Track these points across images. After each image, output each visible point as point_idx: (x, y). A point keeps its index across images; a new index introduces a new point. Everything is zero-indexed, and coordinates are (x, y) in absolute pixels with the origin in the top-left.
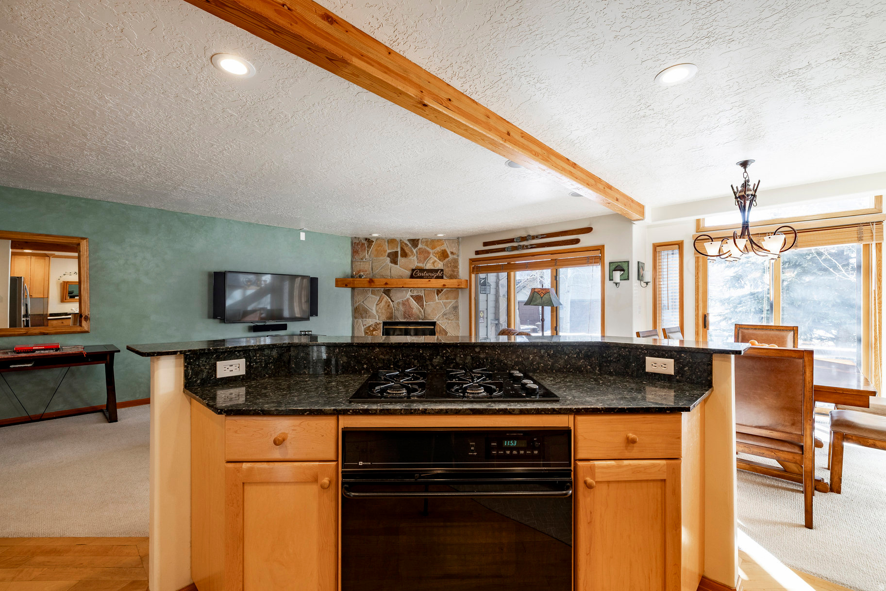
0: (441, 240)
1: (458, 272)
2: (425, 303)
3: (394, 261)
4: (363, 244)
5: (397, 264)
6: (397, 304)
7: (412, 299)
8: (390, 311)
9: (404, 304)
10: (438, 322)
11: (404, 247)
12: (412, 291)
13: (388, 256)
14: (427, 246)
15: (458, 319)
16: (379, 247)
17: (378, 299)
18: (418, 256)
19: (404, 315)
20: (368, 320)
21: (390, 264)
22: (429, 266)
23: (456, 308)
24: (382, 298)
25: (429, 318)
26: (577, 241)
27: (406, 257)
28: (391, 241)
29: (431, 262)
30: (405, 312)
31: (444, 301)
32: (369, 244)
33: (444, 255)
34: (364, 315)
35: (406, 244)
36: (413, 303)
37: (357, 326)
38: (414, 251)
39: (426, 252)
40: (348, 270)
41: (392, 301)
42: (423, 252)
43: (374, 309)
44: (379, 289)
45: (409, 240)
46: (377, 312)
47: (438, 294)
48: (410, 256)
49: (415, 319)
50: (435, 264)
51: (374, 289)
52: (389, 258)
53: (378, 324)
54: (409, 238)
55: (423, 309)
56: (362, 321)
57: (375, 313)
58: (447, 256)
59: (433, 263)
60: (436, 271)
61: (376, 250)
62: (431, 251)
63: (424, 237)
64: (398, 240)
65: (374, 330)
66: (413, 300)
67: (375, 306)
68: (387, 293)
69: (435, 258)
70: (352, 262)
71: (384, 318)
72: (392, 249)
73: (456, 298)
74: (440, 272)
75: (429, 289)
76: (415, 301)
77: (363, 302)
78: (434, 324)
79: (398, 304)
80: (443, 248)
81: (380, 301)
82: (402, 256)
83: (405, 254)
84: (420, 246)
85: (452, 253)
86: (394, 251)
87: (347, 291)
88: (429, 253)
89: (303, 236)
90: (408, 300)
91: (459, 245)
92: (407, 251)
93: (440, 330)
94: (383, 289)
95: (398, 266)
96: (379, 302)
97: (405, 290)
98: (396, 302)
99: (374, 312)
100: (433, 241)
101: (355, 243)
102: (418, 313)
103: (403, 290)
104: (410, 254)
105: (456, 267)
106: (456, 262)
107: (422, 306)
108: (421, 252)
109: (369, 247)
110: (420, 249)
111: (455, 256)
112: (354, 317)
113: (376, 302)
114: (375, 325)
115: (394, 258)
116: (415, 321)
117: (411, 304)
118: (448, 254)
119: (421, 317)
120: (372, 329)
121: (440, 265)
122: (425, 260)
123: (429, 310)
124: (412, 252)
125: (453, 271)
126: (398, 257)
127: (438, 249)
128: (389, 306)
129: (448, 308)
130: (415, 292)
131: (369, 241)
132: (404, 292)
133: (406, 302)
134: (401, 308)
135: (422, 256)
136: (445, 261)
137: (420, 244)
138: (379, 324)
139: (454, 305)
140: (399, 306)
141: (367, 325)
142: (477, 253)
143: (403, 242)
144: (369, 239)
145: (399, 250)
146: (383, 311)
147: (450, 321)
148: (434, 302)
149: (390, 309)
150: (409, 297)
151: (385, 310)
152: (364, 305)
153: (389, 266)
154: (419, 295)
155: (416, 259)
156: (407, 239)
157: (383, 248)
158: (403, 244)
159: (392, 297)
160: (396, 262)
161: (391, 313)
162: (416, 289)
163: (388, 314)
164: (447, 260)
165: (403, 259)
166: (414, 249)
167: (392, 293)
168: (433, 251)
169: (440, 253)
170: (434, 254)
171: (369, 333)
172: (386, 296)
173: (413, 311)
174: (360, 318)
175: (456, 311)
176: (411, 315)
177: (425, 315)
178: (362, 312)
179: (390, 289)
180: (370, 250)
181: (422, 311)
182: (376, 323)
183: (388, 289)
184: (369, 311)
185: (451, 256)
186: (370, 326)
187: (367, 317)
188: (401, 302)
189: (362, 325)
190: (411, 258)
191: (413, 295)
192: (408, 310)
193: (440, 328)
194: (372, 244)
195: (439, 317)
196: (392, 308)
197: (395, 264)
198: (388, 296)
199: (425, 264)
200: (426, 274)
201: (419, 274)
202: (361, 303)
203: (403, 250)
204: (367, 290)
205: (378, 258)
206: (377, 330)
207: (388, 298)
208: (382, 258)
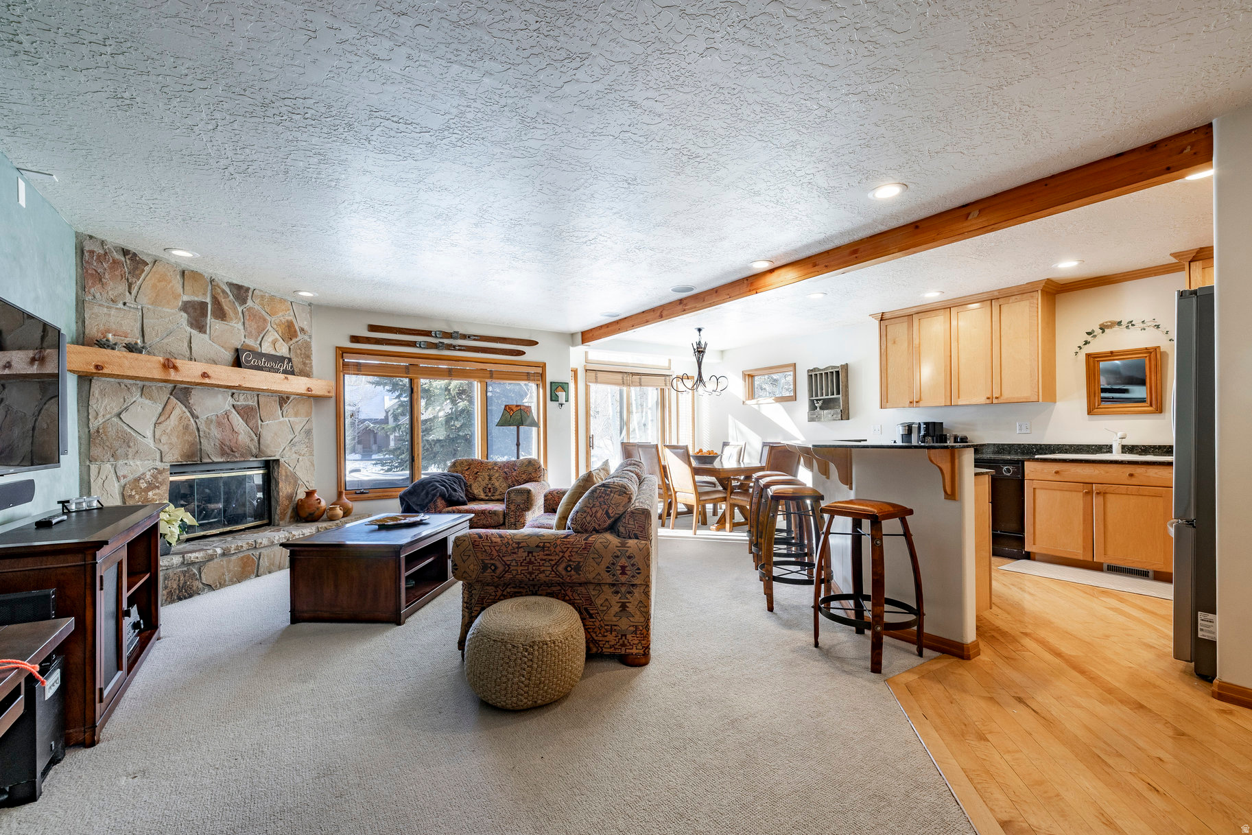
0: (284, 300)
1: (311, 367)
2: (259, 422)
3: (198, 324)
4: (115, 262)
5: (205, 332)
6: (205, 423)
7: (236, 413)
8: (190, 439)
9: (219, 424)
10: (282, 460)
11: (218, 297)
12: (236, 396)
13: (184, 309)
14: (262, 305)
15: (312, 453)
16: (159, 281)
17: (160, 409)
18: (246, 322)
19: (221, 447)
20: (130, 463)
21: (188, 329)
22: (267, 348)
23: (308, 432)
24: (169, 407)
26: (522, 353)
27: (222, 320)
28: (192, 276)
29: (270, 340)
30: (222, 442)
31: (291, 419)
32: (136, 268)
33: (290, 332)
34: (120, 451)
35: (224, 291)
37: (100, 481)
38: (240, 309)
39: (260, 318)
41: (195, 416)
42: (254, 316)
43: (149, 434)
44: (161, 385)
45: (230, 285)
46: (157, 441)
47: (281, 406)
48: (232, 319)
49: (242, 456)
50: (277, 346)
51: (147, 383)
52: (185, 315)
53: (157, 471)
54: (230, 280)
55: (256, 434)
56: (116, 466)
57: (152, 445)
58: (295, 334)
59: (274, 342)
60: (282, 359)
61: (154, 286)
62: (268, 318)
63: (258, 286)
64: (208, 277)
65: (151, 486)
66: (238, 415)
67: (152, 427)
68: (182, 396)
69: (276, 334)
70: (80, 301)
71: (174, 456)
72: (194, 293)
73: (309, 414)
74: (287, 363)
75: (266, 393)
76: (242, 418)
77: (119, 415)
79: (209, 421)
80: (288, 316)
81: (165, 412)
82: (215, 316)
83: (221, 314)
84: (249, 303)
85: (302, 330)
86: (196, 299)
88: (265, 320)
90: (227, 415)
91: (311, 318)
92: (226, 308)
93: (287, 476)
94: (171, 386)
95: (206, 337)
96: (162, 419)
97: (222, 393)
98: (203, 417)
99: (150, 441)
100: (272, 298)
101: (92, 252)
102: (247, 441)
103: (218, 393)
104: (231, 314)
105: (308, 357)
106: (307, 346)
107: (255, 429)
108: (252, 315)
109: (134, 273)
110: (249, 309)
111: (306, 337)
112: (92, 458)
113: (154, 420)
114: (154, 476)
115: (197, 315)
116: (243, 459)
117: (235, 423)
118: (295, 331)
119: (254, 451)
120: (143, 485)
121: (283, 350)
122: (259, 333)
123: (267, 436)
124: (236, 313)
125: (304, 364)
126: (206, 316)
127: (284, 316)
128: (187, 427)
129: (297, 433)
130: (242, 398)
131: (134, 259)
132: (220, 396)
133: (223, 419)
134: (215, 432)
135: (253, 324)
136: (291, 342)
137: (249, 298)
138: (160, 472)
139: (307, 427)
140: (210, 429)
141: (131, 477)
142: (355, 339)
143: (218, 286)
144: (135, 255)
145: (208, 300)
146: (174, 440)
147: (300, 458)
148: (276, 421)
149: (190, 434)
150: (229, 408)
151: (178, 438)
152: (120, 423)
153: (188, 335)
154: (247, 406)
155: (242, 327)
156: (226, 281)
157: (173, 287)
158: (219, 291)
159: (194, 407)
160: (203, 326)
161: (193, 444)
162: (243, 391)
163: (187, 446)
164: (294, 340)
165: (219, 323)
166: (241, 306)
167: (192, 396)
168: (273, 319)
169: (284, 326)
170: (275, 326)
171: (137, 497)
172: (179, 402)
173: (240, 438)
174: (112, 459)
175: (309, 439)
176: (235, 448)
177: (261, 446)
178: (116, 444)
179: (188, 388)
180: (139, 283)
181: (256, 439)
182: (156, 469)
183: (186, 388)
184: (135, 440)
185: (300, 336)
186: (137, 480)
187: (130, 457)
188: (214, 418)
189: (114, 478)
190: (233, 323)
191: (238, 403)
192: (229, 436)
193: (286, 472)
194: (143, 271)
195: (284, 449)
196: (194, 433)
197: (200, 332)
198: (185, 402)
199: (258, 342)
200: (265, 362)
201: (254, 362)
202: (115, 420)
203: (219, 303)
204: (131, 385)
205: (160, 308)
206: (158, 487)
207: (184, 408)
208: (169, 310)
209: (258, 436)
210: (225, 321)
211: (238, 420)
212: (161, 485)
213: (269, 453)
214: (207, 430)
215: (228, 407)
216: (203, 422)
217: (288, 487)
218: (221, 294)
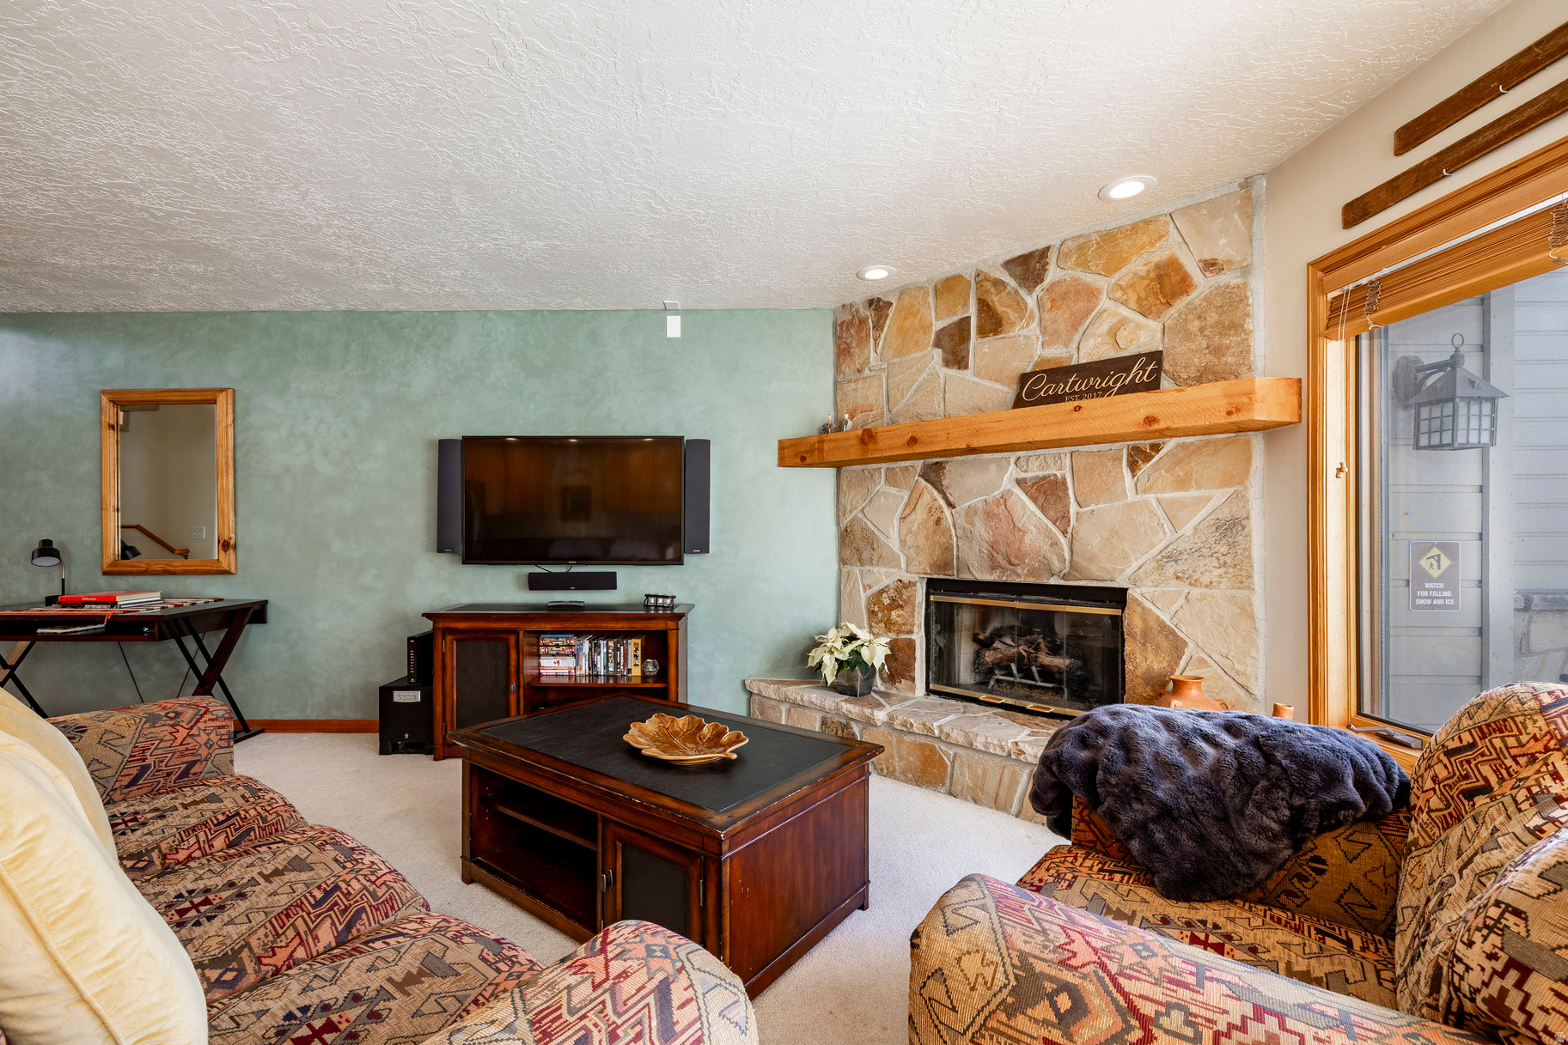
0: (1147, 222)
1: (1245, 351)
2: (1073, 508)
3: (957, 358)
4: (863, 322)
5: (966, 367)
6: (967, 514)
7: (1022, 495)
8: (943, 540)
9: (989, 515)
10: (1135, 591)
11: (989, 299)
12: (1023, 462)
13: (937, 344)
14: (1084, 265)
15: (1244, 580)
16: (906, 319)
17: (906, 498)
18: (1046, 316)
19: (992, 558)
20: (875, 569)
21: (945, 372)
22: (1092, 348)
23: (1231, 528)
24: (916, 495)
25: (1095, 570)
27: (996, 332)
28: (949, 287)
29: (1104, 329)
30: (993, 546)
31: (1169, 495)
32: (880, 318)
33: (1166, 285)
34: (865, 555)
35: (998, 283)
36: (1027, 510)
37: (849, 589)
38: (1030, 301)
39: (1078, 293)
40: (825, 413)
41: (951, 505)
42: (1064, 296)
43: (894, 532)
44: (907, 463)
45: (1008, 265)
46: (903, 543)
47: (1133, 467)
48: (1013, 324)
49: (1031, 573)
50: (1122, 336)
51: (893, 465)
52: (940, 351)
53: (903, 586)
54: (1009, 257)
55: (1064, 532)
56: (861, 571)
57: (897, 548)
58: (1184, 284)
59: (1113, 333)
60: (1124, 364)
61: (901, 330)
62: (1102, 283)
63: (1067, 232)
64: (969, 275)
65: (894, 605)
66: (1025, 498)
67: (896, 525)
68: (933, 475)
69: (1123, 308)
70: (836, 383)
71: (927, 567)
72: (951, 313)
73: (1237, 477)
74: (1143, 368)
75: (1094, 448)
76: (1035, 500)
77: (864, 511)
78: (1118, 597)
79: (971, 513)
80: (1159, 254)
81: (912, 504)
82: (983, 332)
83: (993, 323)
84: (1053, 274)
85: (1210, 265)
86: (955, 319)
87: (824, 478)
88: (1091, 294)
89: (674, 326)
90: (1004, 498)
91: (1249, 218)
92: (1000, 309)
93: (1145, 629)
94: (919, 464)
95: (967, 374)
96: (908, 510)
97: (995, 460)
98: (962, 507)
99: (894, 543)
100: (1109, 237)
101: (843, 323)
102: (1045, 548)
103: (989, 461)
104: (1012, 315)
105: (1235, 326)
106: (1232, 301)
107: (1062, 520)
108: (1060, 296)
109: (878, 326)
110: (1053, 286)
111: (1229, 278)
112: (843, 561)
113: (899, 511)
114: (897, 590)
115: (955, 345)
116: (1031, 580)
117: (1017, 512)
118: (1186, 278)
119: (1057, 565)
120: (887, 601)
121: (1144, 335)
122: (1075, 327)
123: (1091, 538)
124: (1021, 307)
125: (1219, 348)
126: (969, 338)
127: (1139, 265)
128: (938, 522)
129: (1187, 529)
130: (1035, 463)
131: (878, 306)
132: (993, 467)
133: (998, 505)
134: (981, 530)
135: (1063, 316)
136: (1172, 311)
137: (1052, 267)
138: (913, 585)
139: (1225, 514)
140: (972, 524)
141: (876, 589)
142: (1358, 210)
143: (987, 279)
144: (879, 299)
145: (972, 311)
146: (922, 541)
147: (1196, 592)
148: (1116, 504)
149: (943, 533)
150: (1009, 486)
151: (927, 538)
152: (864, 519)
153: (942, 381)
154: (1044, 478)
155: (1038, 331)
156: (1001, 260)
157: (921, 319)
158: (988, 285)
159: (950, 491)
160: (963, 357)
161: (946, 548)
162: (1038, 452)
163: (938, 552)
164: (1181, 304)
165: (989, 342)
166: (1030, 292)
167: (947, 474)
168: (1114, 281)
169: (1146, 282)
170: (1119, 294)
171: (880, 615)
172: (930, 486)
173: (1027, 539)
174: (858, 564)
175: (1233, 545)
176: (1017, 557)
177: (1075, 558)
178: (862, 545)
179: (941, 463)
180: (883, 335)
181: (1064, 542)
182: (900, 581)
183: (937, 463)
184: (878, 540)
185: (1203, 283)
186: (882, 591)
187: (874, 562)
188: (980, 506)
189: (861, 587)
190: (1016, 331)
191: (1027, 475)
192: (1007, 537)
193: (1145, 621)
194: (887, 315)
195: (1140, 568)
196: (949, 529)
197: (959, 368)
198: (938, 486)
199: (1074, 345)
200: (1074, 383)
201: (1046, 391)
202: (860, 515)
203: (988, 306)
204: (874, 470)
205: (907, 357)
206: (901, 607)
207: (935, 493)
208: (918, 355)
209: (1069, 535)
210: (1000, 332)
211: (1024, 506)
212: (906, 604)
213: (1104, 575)
214: (968, 526)
215: (1007, 483)
216: (963, 513)
217: (1151, 656)
218: (993, 290)
